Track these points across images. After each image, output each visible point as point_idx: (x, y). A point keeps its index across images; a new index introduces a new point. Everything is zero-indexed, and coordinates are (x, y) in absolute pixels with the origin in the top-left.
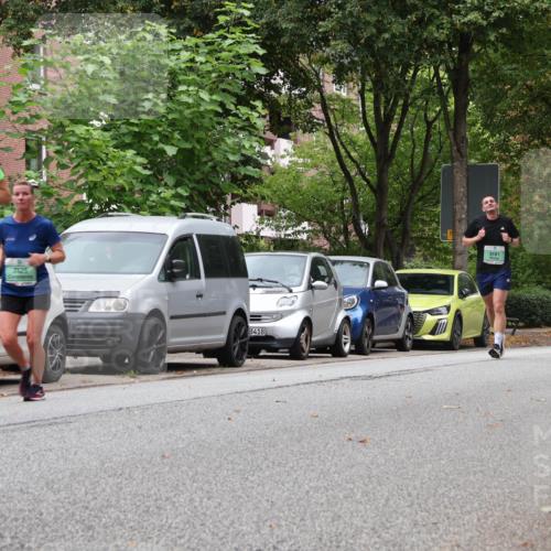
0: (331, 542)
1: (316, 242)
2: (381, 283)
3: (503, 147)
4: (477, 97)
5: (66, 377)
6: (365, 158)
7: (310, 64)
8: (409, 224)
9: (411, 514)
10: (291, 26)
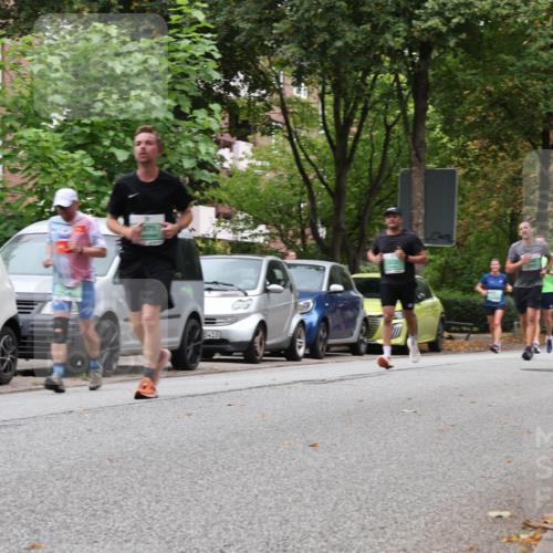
0: (278, 545)
1: (272, 245)
2: (337, 287)
3: (462, 152)
4: (437, 101)
5: (17, 380)
6: (324, 162)
7: (270, 67)
8: (367, 227)
9: (359, 518)
10: (248, 26)
